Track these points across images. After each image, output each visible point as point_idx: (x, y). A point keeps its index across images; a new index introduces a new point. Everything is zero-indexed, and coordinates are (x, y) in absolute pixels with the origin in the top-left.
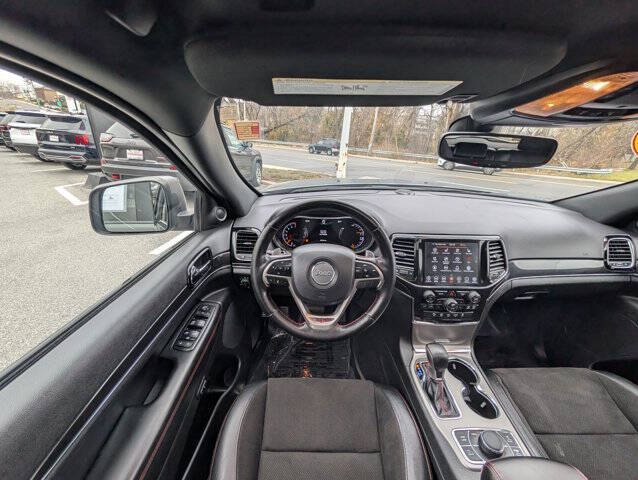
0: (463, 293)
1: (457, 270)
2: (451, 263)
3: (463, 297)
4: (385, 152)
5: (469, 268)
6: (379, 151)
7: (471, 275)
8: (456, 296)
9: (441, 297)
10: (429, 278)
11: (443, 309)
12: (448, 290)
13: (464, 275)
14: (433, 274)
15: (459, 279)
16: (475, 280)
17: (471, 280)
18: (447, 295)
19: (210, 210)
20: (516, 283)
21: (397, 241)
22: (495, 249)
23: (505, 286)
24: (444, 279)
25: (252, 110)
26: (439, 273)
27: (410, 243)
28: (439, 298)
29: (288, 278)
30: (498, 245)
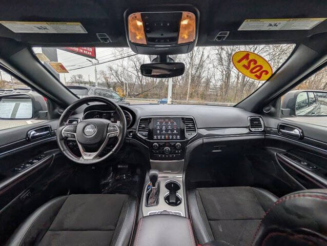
0: (172, 144)
1: (170, 132)
2: (166, 129)
3: (173, 146)
4: (195, 102)
5: (175, 131)
6: (192, 102)
7: (176, 135)
8: (170, 146)
9: (162, 146)
10: (155, 137)
11: (163, 153)
12: (165, 142)
13: (173, 135)
14: (157, 135)
15: (171, 137)
16: (178, 137)
17: (177, 137)
18: (165, 145)
19: (54, 108)
20: (206, 140)
21: (142, 120)
22: (189, 122)
23: (199, 142)
24: (163, 137)
25: (131, 85)
26: (160, 134)
27: (147, 120)
28: (161, 147)
29: (75, 134)
30: (191, 120)
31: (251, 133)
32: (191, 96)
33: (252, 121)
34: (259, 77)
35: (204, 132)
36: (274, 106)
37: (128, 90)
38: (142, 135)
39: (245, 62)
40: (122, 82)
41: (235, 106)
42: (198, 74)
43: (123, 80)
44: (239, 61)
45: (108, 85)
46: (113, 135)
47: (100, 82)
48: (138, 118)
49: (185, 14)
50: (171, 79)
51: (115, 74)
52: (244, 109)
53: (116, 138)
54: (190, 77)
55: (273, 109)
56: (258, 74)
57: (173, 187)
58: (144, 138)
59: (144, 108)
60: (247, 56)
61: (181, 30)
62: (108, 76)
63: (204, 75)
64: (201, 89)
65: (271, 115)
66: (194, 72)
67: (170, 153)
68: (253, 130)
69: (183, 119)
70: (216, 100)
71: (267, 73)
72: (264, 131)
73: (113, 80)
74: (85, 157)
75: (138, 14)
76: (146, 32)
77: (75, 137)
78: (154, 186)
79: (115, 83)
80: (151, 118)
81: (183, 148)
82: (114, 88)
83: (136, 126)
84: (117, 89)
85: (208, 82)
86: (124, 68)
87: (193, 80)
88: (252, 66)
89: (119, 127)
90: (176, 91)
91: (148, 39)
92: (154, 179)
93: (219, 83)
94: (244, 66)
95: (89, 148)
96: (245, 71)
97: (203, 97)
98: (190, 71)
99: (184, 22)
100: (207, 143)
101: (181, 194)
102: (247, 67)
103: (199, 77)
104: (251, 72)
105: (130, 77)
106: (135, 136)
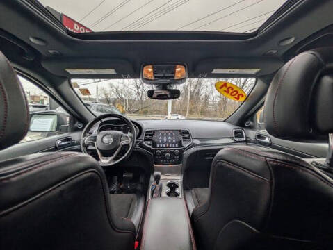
0: (172, 151)
1: (170, 142)
2: (167, 139)
3: (172, 153)
5: (174, 141)
7: (175, 144)
8: (170, 152)
10: (158, 146)
11: (165, 158)
12: (166, 150)
14: (160, 144)
15: (171, 145)
16: (177, 145)
18: (165, 152)
19: (74, 123)
20: (199, 149)
21: (147, 132)
22: (185, 134)
23: (194, 150)
24: (164, 146)
25: (131, 102)
26: (162, 143)
27: (151, 132)
28: (163, 153)
29: (95, 143)
30: (186, 132)
31: (235, 143)
32: (191, 112)
33: (236, 132)
34: (238, 99)
35: (197, 142)
36: (252, 121)
37: (128, 106)
38: (147, 144)
39: (225, 88)
40: (122, 99)
41: (224, 121)
42: (196, 91)
43: (123, 96)
44: (221, 88)
45: (108, 101)
46: (125, 143)
47: (100, 98)
48: (143, 130)
49: (178, 66)
50: (170, 101)
51: (115, 91)
52: (231, 123)
53: (127, 146)
54: (189, 93)
55: (251, 123)
56: (236, 96)
57: (173, 187)
58: (149, 146)
59: (148, 123)
60: (225, 85)
61: (176, 73)
62: (108, 92)
63: (203, 92)
64: (200, 106)
65: (251, 128)
66: (192, 89)
67: (170, 158)
68: (237, 139)
69: (180, 131)
70: (215, 116)
71: (243, 96)
72: (246, 141)
73: (113, 96)
74: (103, 161)
75: (151, 66)
76: (154, 73)
77: (94, 146)
78: (157, 184)
79: (115, 99)
80: (154, 131)
81: (181, 154)
82: (114, 104)
83: (142, 137)
84: (117, 105)
85: (207, 98)
86: (125, 85)
87: (192, 96)
88: (231, 91)
89: (131, 137)
90: (175, 107)
91: (155, 77)
92: (157, 179)
93: (218, 100)
94: (225, 91)
95: (106, 153)
96: (226, 94)
97: (203, 113)
98: (189, 88)
99: (178, 69)
100: (200, 151)
101: (179, 190)
102: (228, 92)
103: (198, 93)
104: (231, 94)
105: (130, 93)
106: (141, 145)
